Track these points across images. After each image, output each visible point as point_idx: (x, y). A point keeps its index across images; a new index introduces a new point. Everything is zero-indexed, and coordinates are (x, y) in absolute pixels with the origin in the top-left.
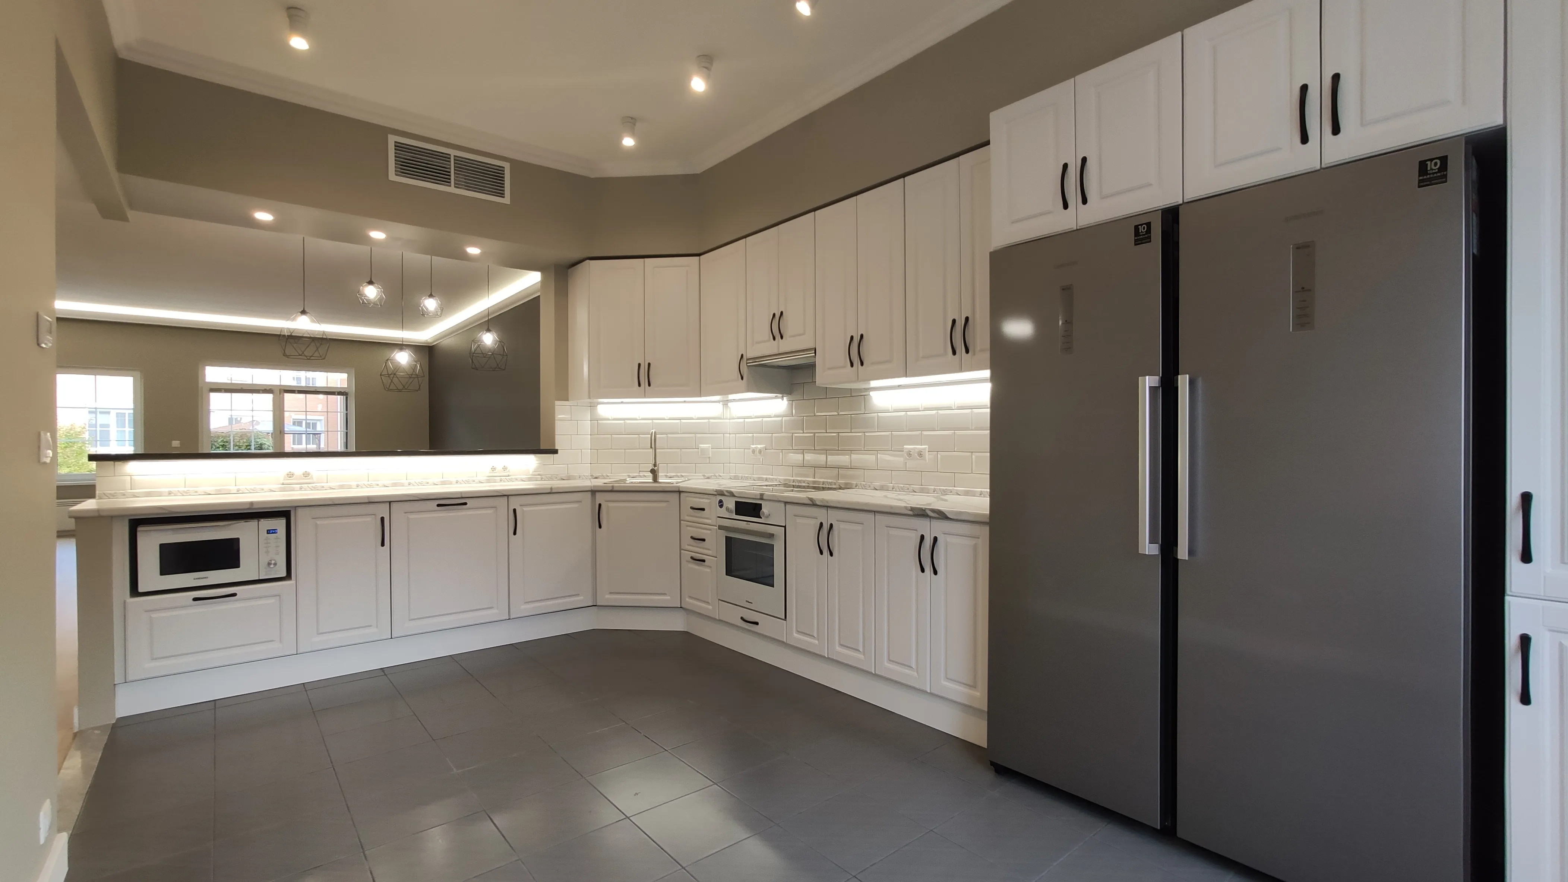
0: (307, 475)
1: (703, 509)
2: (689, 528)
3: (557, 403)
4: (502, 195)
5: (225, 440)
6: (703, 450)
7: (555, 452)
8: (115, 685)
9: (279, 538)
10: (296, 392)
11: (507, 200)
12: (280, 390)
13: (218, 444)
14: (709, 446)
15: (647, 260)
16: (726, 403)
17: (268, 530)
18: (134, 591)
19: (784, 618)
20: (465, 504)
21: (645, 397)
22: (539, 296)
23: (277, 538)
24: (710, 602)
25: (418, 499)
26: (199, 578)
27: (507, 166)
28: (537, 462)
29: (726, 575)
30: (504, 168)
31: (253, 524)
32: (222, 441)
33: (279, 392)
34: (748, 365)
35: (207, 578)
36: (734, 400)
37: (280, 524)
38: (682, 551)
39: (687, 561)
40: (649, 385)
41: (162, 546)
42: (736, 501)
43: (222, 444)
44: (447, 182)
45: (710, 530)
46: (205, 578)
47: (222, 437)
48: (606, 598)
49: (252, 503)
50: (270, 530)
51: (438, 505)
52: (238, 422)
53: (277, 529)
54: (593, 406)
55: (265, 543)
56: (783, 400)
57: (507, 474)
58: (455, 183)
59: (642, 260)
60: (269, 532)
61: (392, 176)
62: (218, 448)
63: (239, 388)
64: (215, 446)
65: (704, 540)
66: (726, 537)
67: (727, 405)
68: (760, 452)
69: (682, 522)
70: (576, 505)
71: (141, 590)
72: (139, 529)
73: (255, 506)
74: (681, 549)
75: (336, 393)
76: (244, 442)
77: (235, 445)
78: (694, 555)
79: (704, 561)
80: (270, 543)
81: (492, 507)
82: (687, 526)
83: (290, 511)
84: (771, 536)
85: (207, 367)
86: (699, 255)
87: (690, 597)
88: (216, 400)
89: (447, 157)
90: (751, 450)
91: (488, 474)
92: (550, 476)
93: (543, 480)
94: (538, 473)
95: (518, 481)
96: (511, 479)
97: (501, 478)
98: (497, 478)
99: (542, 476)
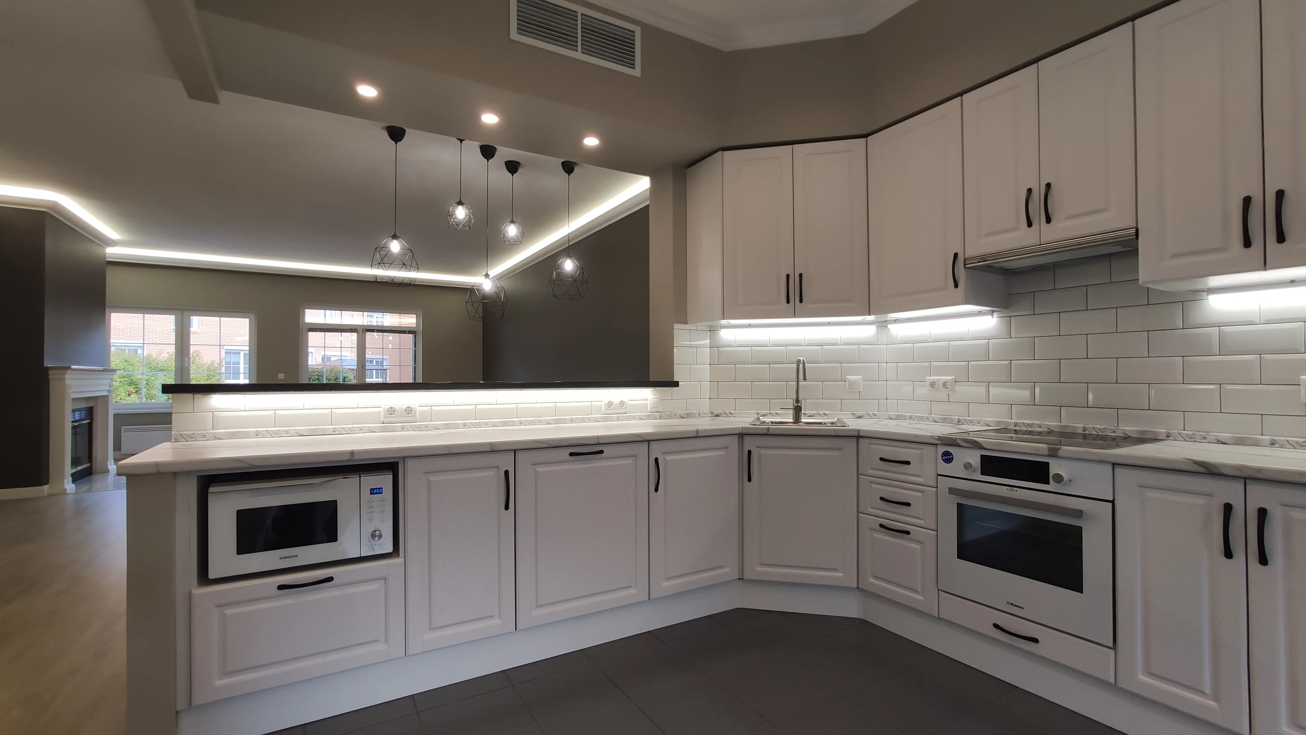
0: (409, 412)
1: (908, 463)
2: (873, 485)
3: (676, 326)
4: (632, 66)
5: (319, 375)
6: (852, 383)
7: (676, 384)
8: (177, 712)
9: (384, 501)
10: (376, 331)
11: (637, 72)
12: (363, 329)
13: (315, 377)
14: (860, 378)
15: (796, 146)
16: (882, 325)
17: (371, 490)
18: (204, 578)
19: (1111, 645)
20: (602, 452)
21: (795, 316)
22: (648, 205)
23: (382, 500)
24: (919, 591)
25: (548, 446)
26: (286, 557)
27: (637, 30)
28: (653, 397)
29: (958, 558)
30: (634, 32)
31: (353, 481)
32: (317, 375)
33: (362, 331)
34: (967, 266)
35: (297, 556)
36: (896, 321)
37: (385, 481)
38: (860, 515)
39: (871, 529)
40: (801, 301)
41: (240, 513)
42: (981, 455)
43: (316, 377)
44: (572, 45)
45: (922, 492)
46: (294, 556)
47: (317, 371)
48: (758, 571)
49: (352, 453)
50: (373, 489)
51: (572, 454)
52: (329, 359)
53: (382, 488)
54: (713, 330)
55: (368, 508)
56: (993, 315)
57: (624, 411)
58: (582, 48)
59: (789, 147)
60: (373, 491)
61: (514, 35)
62: (315, 380)
63: (331, 327)
64: (313, 379)
65: (908, 504)
66: (957, 503)
67: (887, 327)
68: (945, 385)
69: (860, 476)
70: (722, 453)
71: (212, 575)
72: (211, 490)
73: (356, 457)
74: (858, 512)
75: (407, 332)
76: (333, 376)
77: (327, 379)
78: (885, 522)
79: (908, 533)
80: (373, 507)
81: (629, 456)
82: (871, 483)
83: (397, 463)
84: (1079, 514)
85: (307, 311)
86: (866, 136)
87: (875, 577)
88: (314, 338)
89: (573, 15)
90: (927, 384)
91: (604, 411)
92: (669, 413)
93: (662, 418)
94: (656, 410)
95: (636, 420)
96: (629, 417)
97: (618, 415)
98: (614, 416)
99: (661, 413)
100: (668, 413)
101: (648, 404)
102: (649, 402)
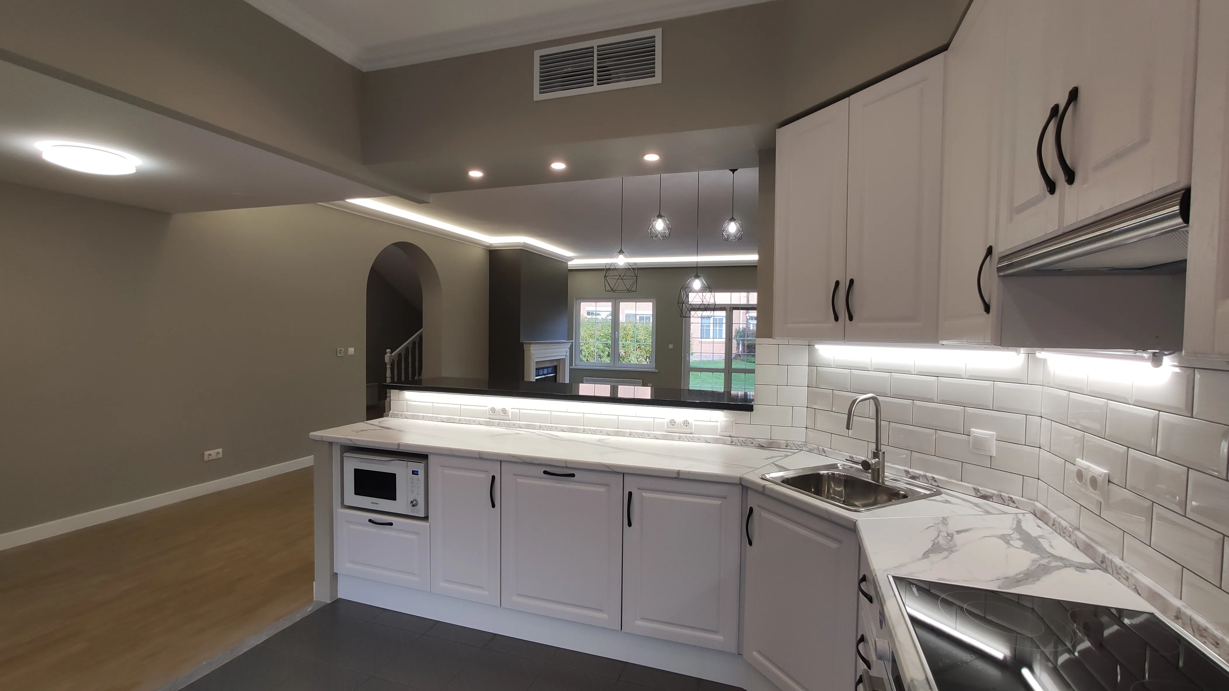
0: (504, 412)
4: (652, 74)
6: (979, 441)
7: (751, 409)
11: (657, 79)
14: (992, 435)
15: (853, 97)
18: (343, 503)
20: (573, 475)
21: (844, 338)
23: (419, 480)
26: (373, 503)
27: (658, 32)
28: (725, 419)
30: (655, 37)
31: (405, 463)
34: (1001, 273)
37: (421, 466)
40: (851, 318)
41: (356, 471)
53: (418, 471)
54: (812, 345)
55: (411, 483)
57: (690, 431)
58: (598, 80)
59: (846, 101)
60: (413, 472)
61: (537, 96)
68: (1094, 483)
72: (345, 454)
73: (401, 448)
80: (414, 483)
81: (603, 485)
83: (427, 456)
86: (946, 47)
89: (590, 52)
90: (1076, 470)
91: (666, 429)
92: (744, 439)
93: (733, 443)
94: (728, 434)
95: (701, 442)
96: (693, 438)
97: (681, 434)
98: (675, 435)
99: (733, 438)
100: (742, 439)
101: (718, 426)
102: (719, 424)
